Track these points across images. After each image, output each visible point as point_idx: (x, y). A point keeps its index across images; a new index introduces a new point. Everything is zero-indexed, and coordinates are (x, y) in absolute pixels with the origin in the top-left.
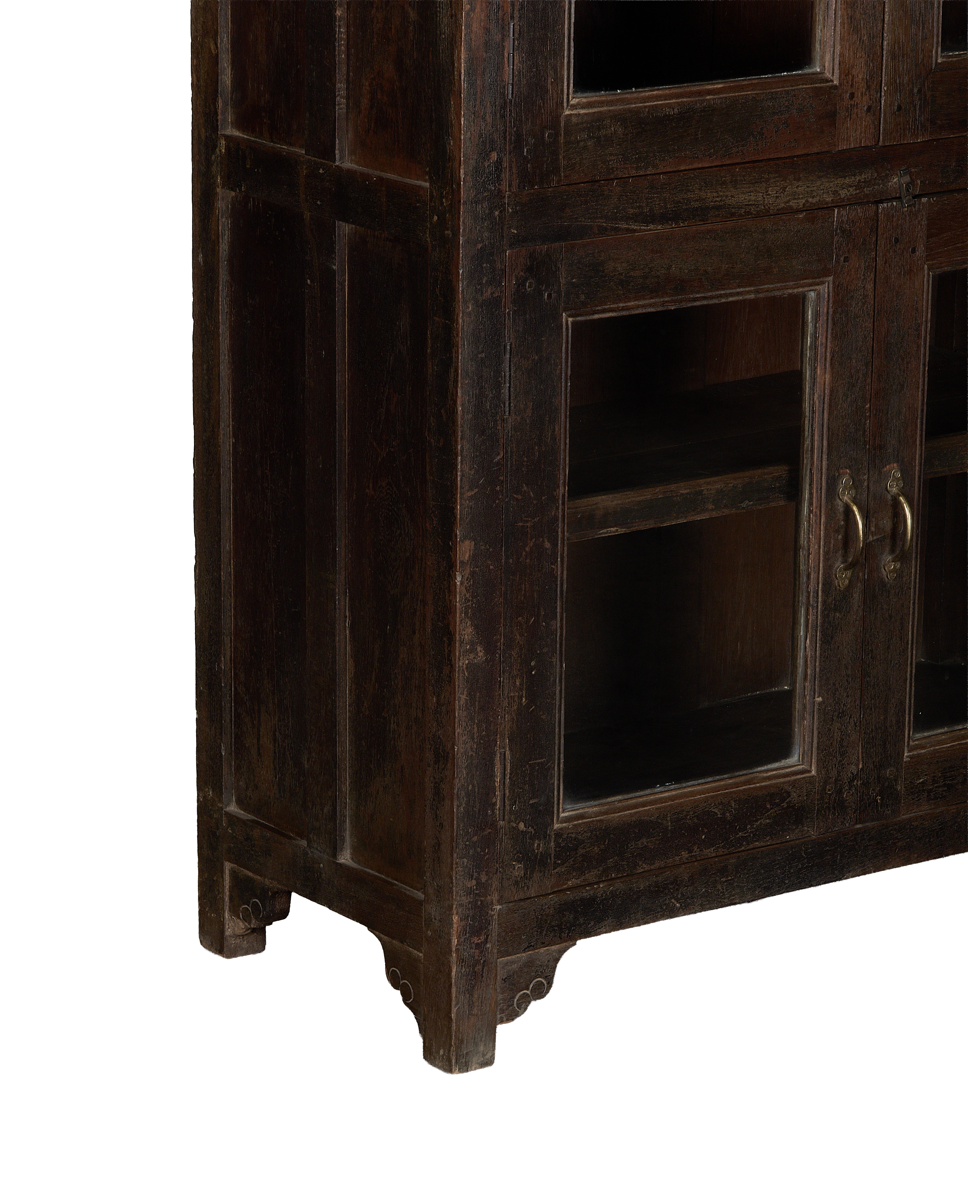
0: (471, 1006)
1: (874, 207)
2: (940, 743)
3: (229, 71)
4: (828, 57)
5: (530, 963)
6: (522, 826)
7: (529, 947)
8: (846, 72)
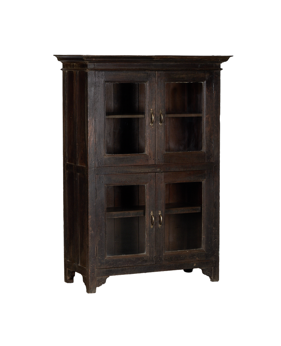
0: (92, 283)
1: (155, 173)
2: (169, 253)
3: (67, 154)
4: (147, 152)
5: (102, 279)
6: (100, 258)
7: (101, 276)
8: (149, 154)
